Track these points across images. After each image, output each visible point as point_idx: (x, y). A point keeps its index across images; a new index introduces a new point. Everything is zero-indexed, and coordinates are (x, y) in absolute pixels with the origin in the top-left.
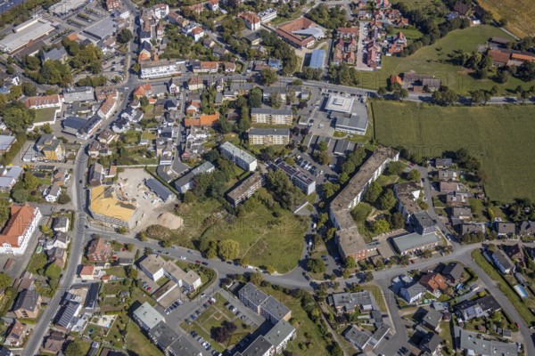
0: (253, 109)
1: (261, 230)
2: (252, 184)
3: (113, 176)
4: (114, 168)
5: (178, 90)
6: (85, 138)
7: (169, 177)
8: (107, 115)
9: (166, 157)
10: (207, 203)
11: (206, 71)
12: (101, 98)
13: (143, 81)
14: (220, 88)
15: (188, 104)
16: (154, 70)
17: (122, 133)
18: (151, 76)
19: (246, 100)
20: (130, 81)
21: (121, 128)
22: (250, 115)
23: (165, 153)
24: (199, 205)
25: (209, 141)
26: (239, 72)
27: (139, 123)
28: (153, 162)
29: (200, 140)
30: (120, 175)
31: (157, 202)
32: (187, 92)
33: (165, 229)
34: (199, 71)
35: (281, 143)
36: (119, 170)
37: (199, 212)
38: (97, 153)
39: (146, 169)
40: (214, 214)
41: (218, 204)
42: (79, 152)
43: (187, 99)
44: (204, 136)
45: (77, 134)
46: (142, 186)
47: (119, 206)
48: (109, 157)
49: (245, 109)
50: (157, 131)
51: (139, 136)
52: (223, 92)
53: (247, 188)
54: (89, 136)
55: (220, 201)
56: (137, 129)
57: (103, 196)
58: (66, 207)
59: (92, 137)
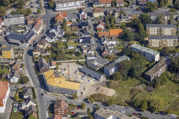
0: (147, 25)
1: (173, 95)
2: (160, 67)
3: (55, 67)
4: (54, 63)
5: (86, 17)
6: (26, 46)
7: (97, 67)
8: (38, 32)
9: (90, 55)
10: (130, 80)
11: (102, 5)
12: (30, 22)
13: (57, 13)
14: (117, 15)
15: (95, 25)
16: (65, 5)
17: (53, 42)
18: (63, 9)
19: (140, 20)
20: (47, 13)
21: (52, 39)
22: (145, 29)
23: (90, 52)
24: (123, 82)
25: (119, 46)
26: (127, 6)
27: (63, 36)
28: (82, 58)
29: (112, 45)
30: (59, 66)
31: (92, 81)
32: (92, 18)
33: (104, 96)
34: (98, 6)
35: (172, 45)
36: (58, 64)
37: (125, 86)
38: (39, 53)
39: (78, 63)
40: (137, 87)
41: (138, 82)
42: (24, 54)
43: (94, 22)
44: (114, 43)
45: (20, 43)
46: (78, 72)
47: (68, 82)
48: (48, 56)
49: (141, 25)
50: (79, 40)
51: (66, 44)
52: (120, 17)
53: (157, 69)
54: (28, 44)
55: (139, 80)
56: (63, 40)
57: (54, 76)
58: (27, 85)
59: (30, 45)
